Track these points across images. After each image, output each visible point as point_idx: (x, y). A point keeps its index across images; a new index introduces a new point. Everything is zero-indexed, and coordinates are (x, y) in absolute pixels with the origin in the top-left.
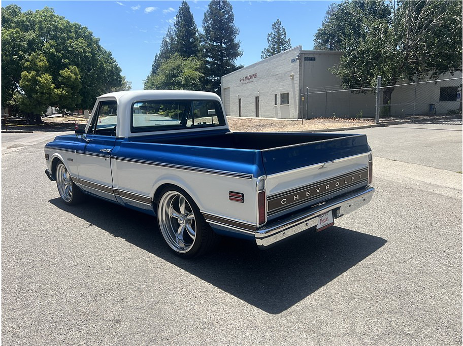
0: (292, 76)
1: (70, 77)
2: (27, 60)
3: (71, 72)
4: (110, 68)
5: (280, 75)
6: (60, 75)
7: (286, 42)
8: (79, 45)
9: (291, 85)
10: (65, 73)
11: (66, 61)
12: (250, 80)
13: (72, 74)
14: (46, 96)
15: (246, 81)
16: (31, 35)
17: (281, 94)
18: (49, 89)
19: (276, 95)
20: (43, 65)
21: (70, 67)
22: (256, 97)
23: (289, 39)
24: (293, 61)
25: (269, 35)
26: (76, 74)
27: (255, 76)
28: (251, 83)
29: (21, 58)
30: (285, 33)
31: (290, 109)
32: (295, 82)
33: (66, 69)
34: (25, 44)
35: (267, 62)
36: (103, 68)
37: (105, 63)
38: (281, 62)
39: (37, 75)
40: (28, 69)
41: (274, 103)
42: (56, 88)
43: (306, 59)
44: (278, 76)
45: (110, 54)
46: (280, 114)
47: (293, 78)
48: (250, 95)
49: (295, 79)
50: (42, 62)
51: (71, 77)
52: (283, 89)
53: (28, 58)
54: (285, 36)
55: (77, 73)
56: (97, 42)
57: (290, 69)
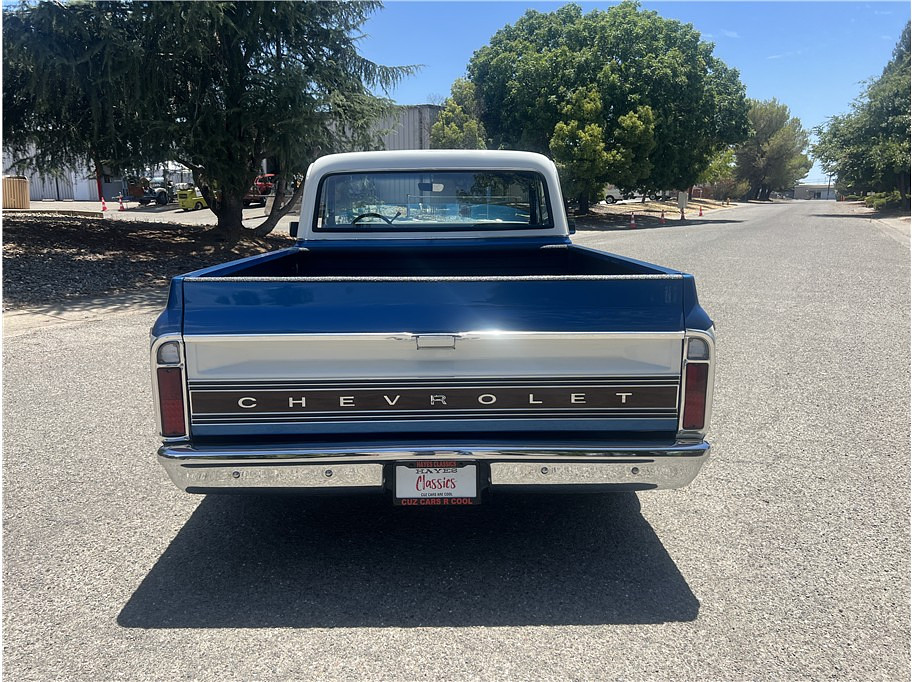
1: (634, 127)
2: (568, 102)
3: (639, 118)
4: (726, 103)
6: (619, 126)
8: (665, 63)
10: (628, 120)
11: (636, 96)
13: (639, 122)
14: (587, 165)
16: (582, 56)
18: (595, 151)
20: (591, 110)
21: (640, 108)
26: (647, 121)
29: (561, 98)
33: (631, 113)
34: (570, 72)
36: (713, 106)
37: (720, 93)
39: (578, 128)
40: (566, 119)
42: (608, 149)
45: (735, 74)
50: (593, 103)
51: (637, 127)
53: (571, 98)
55: (649, 119)
56: (707, 53)
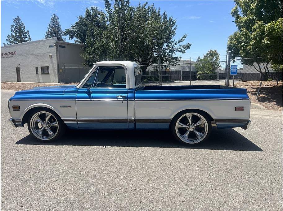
0: (51, 57)
5: (40, 54)
7: (26, 33)
9: (50, 62)
12: (10, 56)
15: (5, 56)
17: (41, 67)
19: (37, 68)
22: (17, 68)
23: (28, 31)
24: (50, 46)
25: (12, 26)
27: (15, 53)
28: (10, 58)
30: (24, 27)
31: (50, 77)
32: (53, 60)
35: (26, 45)
38: (40, 46)
41: (35, 72)
43: (60, 46)
44: (37, 55)
46: (41, 80)
47: (52, 58)
48: (10, 66)
49: (53, 58)
52: (43, 64)
54: (24, 29)
57: (48, 51)
